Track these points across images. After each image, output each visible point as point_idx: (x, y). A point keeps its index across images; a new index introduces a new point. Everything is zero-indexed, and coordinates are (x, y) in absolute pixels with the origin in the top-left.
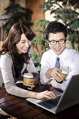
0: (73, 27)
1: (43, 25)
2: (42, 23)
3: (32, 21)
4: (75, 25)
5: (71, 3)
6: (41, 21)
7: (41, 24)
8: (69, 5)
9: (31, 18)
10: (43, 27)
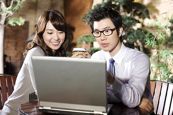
0: (131, 38)
1: (89, 42)
2: (88, 40)
3: (74, 41)
4: (133, 35)
5: (127, 9)
6: (87, 37)
7: (86, 41)
8: (124, 11)
9: (72, 37)
10: (90, 44)
